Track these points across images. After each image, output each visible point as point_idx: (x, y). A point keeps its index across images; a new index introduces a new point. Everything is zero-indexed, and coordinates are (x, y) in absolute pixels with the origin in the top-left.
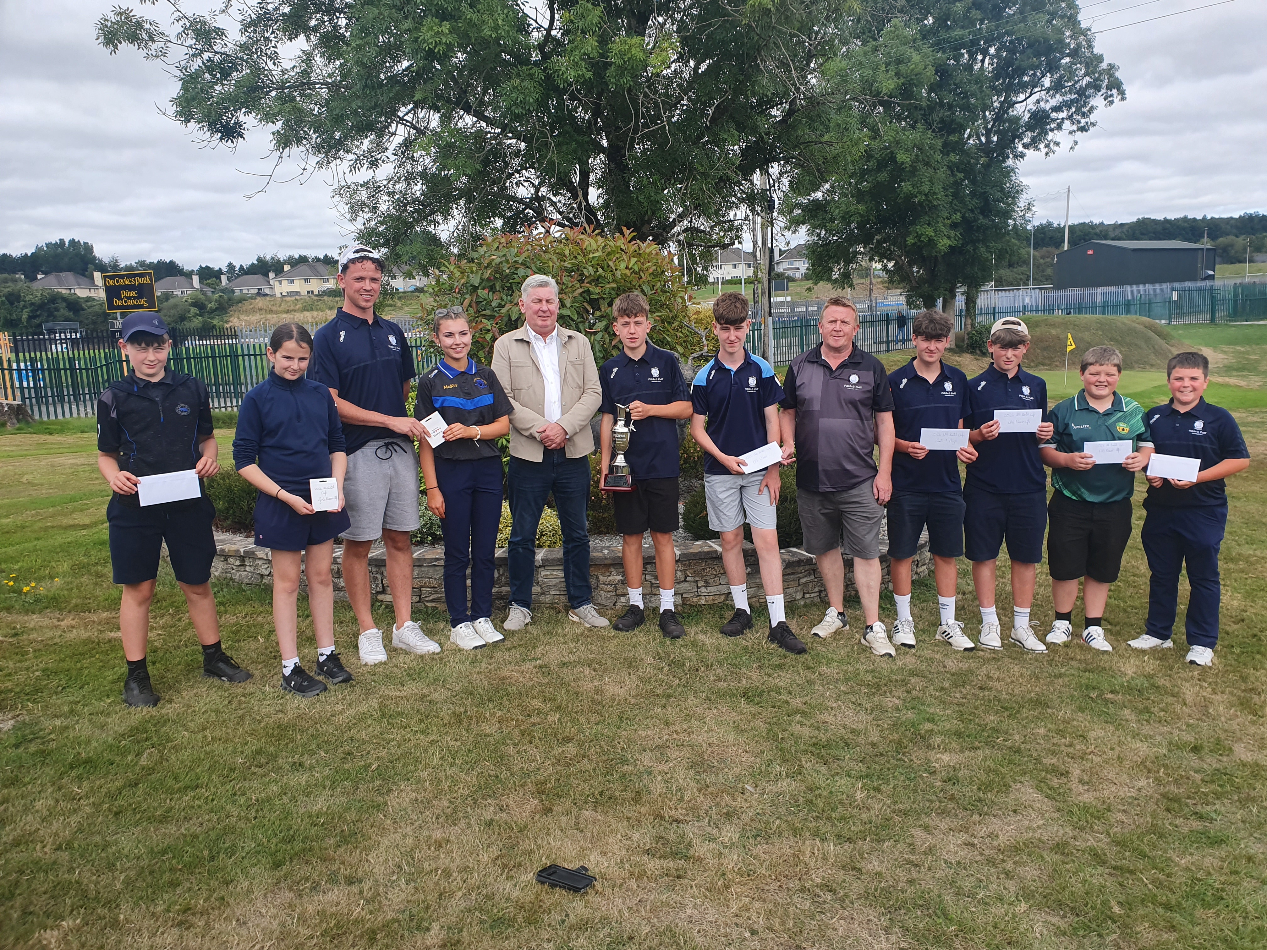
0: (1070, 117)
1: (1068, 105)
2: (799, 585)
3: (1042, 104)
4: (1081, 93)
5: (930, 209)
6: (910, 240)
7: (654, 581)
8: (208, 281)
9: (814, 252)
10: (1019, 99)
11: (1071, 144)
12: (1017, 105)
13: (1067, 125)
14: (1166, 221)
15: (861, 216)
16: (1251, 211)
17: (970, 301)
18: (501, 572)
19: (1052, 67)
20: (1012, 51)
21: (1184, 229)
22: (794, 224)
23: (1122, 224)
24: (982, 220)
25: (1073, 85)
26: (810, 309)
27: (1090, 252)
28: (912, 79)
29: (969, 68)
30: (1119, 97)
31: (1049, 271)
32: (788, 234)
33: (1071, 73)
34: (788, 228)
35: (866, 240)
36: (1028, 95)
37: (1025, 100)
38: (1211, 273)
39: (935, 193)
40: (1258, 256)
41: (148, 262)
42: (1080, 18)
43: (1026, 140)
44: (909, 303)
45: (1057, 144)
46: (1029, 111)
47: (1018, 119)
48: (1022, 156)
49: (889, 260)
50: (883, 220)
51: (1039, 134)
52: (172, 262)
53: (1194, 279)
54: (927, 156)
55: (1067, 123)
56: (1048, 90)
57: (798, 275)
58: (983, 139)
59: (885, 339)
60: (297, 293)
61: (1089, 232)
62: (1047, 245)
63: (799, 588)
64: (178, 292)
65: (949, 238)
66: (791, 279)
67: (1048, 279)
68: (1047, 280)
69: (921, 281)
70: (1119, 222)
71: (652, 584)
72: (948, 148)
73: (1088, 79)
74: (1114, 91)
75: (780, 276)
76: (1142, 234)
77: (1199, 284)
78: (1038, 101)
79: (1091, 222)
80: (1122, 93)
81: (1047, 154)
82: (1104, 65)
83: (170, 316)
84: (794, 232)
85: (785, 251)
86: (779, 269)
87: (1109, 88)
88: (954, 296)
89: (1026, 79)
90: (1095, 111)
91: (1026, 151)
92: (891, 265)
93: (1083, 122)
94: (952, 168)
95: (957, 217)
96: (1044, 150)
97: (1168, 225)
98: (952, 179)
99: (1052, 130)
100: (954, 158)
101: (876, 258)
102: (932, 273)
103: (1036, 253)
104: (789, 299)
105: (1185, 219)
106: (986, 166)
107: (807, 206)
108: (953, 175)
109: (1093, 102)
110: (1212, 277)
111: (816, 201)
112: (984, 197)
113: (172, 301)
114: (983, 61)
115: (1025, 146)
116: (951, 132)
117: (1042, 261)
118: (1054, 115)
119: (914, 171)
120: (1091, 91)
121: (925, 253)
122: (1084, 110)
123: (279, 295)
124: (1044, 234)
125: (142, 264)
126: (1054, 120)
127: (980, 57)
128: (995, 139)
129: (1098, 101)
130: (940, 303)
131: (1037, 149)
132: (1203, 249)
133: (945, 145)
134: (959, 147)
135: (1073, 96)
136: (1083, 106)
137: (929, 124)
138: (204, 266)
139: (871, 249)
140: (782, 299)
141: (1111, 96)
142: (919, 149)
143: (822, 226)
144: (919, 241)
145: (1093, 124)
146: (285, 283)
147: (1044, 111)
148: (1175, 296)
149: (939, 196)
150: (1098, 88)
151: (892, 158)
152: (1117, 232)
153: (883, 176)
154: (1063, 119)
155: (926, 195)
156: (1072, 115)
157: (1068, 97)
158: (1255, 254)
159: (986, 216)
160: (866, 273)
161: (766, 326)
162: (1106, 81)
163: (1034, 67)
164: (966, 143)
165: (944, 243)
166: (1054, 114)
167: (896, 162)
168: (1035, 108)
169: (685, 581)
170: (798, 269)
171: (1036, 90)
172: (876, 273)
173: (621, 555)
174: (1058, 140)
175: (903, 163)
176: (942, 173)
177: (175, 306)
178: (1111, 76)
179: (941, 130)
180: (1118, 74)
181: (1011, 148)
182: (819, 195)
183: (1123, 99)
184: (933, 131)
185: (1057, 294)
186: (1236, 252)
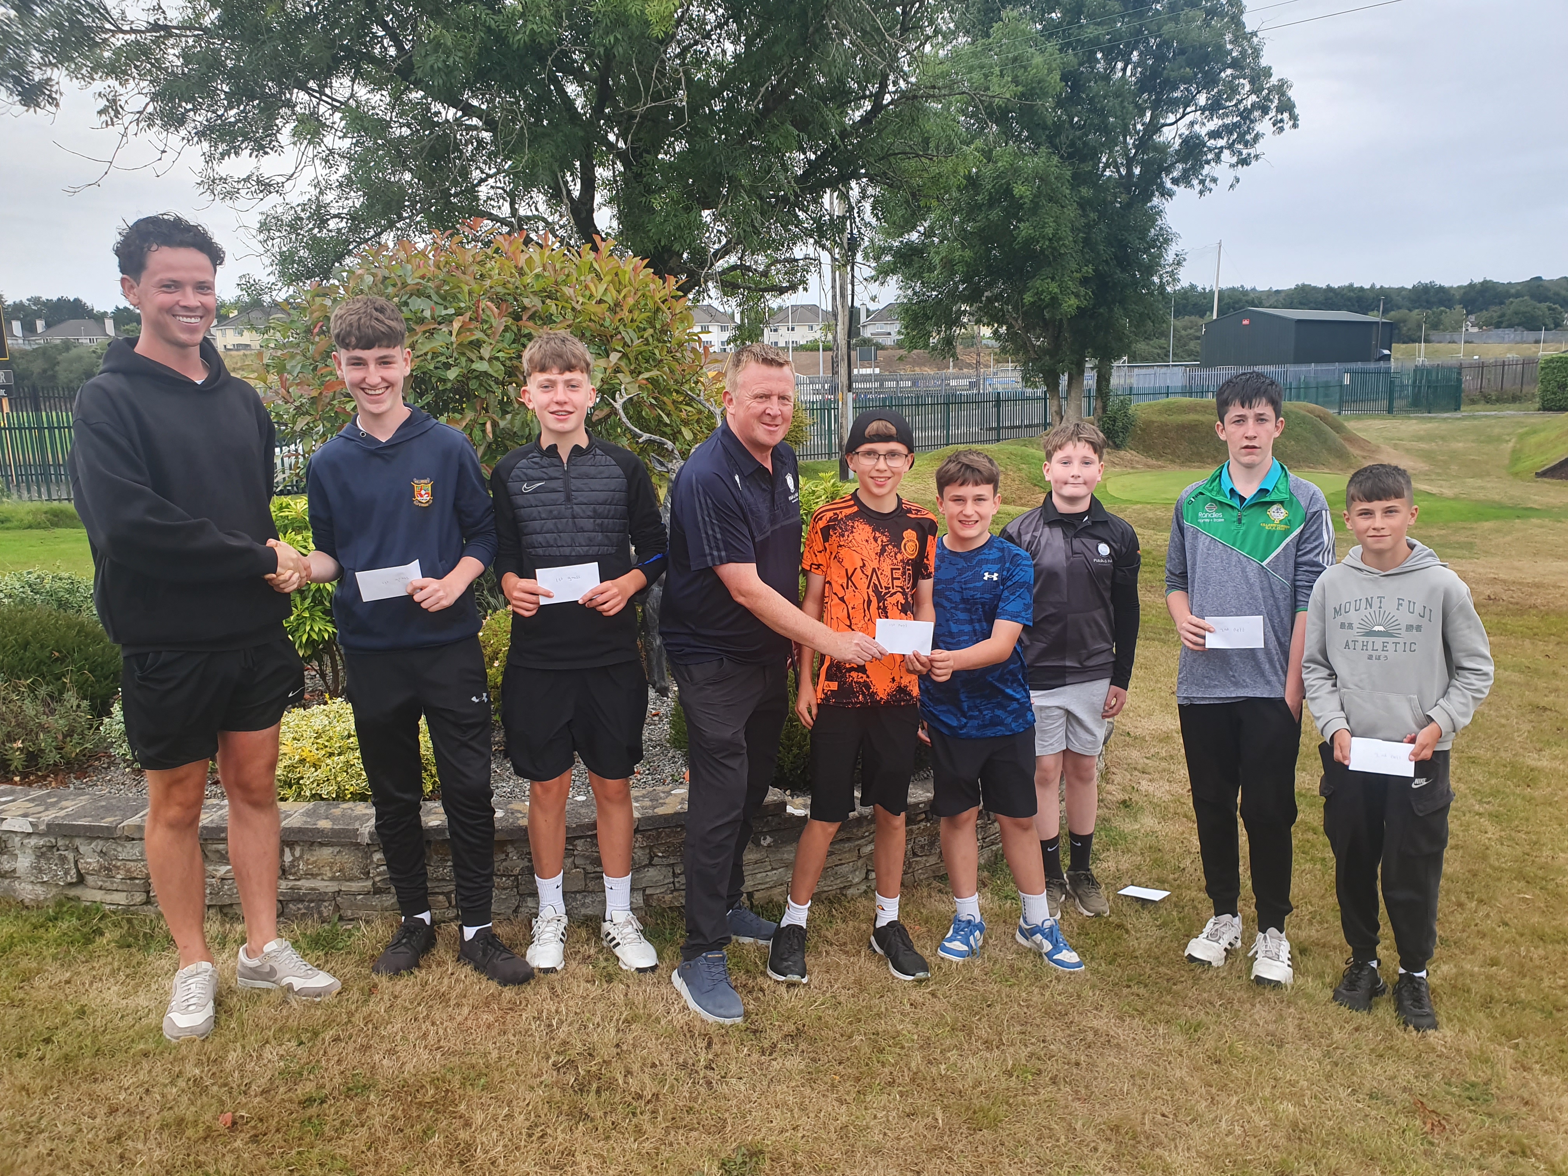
0: (1230, 147)
1: (1228, 130)
2: (860, 857)
3: (1197, 128)
4: (1246, 115)
5: (1054, 257)
6: (1028, 298)
7: (590, 868)
8: (127, 327)
9: (907, 310)
10: (1169, 121)
11: (1231, 180)
12: (1165, 129)
13: (1226, 155)
14: (1329, 289)
15: (968, 264)
16: (1426, 280)
17: (1103, 379)
18: (297, 854)
19: (1210, 82)
20: (1160, 57)
21: (1349, 299)
22: (883, 273)
23: (1277, 292)
24: (1119, 275)
25: (1236, 105)
26: (902, 384)
27: (1246, 322)
28: (1033, 88)
29: (1106, 78)
30: (1291, 123)
31: (1192, 345)
32: (874, 287)
33: (1234, 90)
34: (874, 279)
35: (972, 297)
36: (1178, 116)
37: (1176, 122)
38: (1386, 352)
39: (1060, 239)
40: (1434, 335)
41: (44, 299)
42: (1245, 18)
43: (1175, 174)
44: (1026, 379)
45: (1214, 180)
46: (1180, 135)
47: (1167, 145)
48: (1170, 194)
49: (1000, 325)
50: (995, 272)
51: (1193, 167)
52: (77, 300)
53: (1366, 359)
54: (1052, 189)
55: (1226, 152)
56: (1203, 110)
57: (889, 342)
58: (1123, 172)
59: (994, 425)
60: (247, 346)
61: (1240, 300)
62: (1191, 314)
63: (860, 863)
64: (85, 340)
65: (1077, 296)
66: (879, 347)
67: (1192, 355)
68: (1189, 356)
69: (1042, 351)
70: (1274, 289)
71: (586, 873)
72: (1078, 180)
73: (1253, 98)
74: (1286, 116)
75: (866, 342)
76: (1301, 303)
77: (1372, 366)
78: (1192, 124)
79: (1242, 286)
80: (1294, 118)
81: (1201, 192)
82: (1274, 80)
83: (71, 372)
84: (882, 284)
85: (874, 312)
86: (867, 333)
87: (1280, 110)
88: (1081, 372)
89: (1177, 94)
90: (1261, 140)
91: (1175, 188)
92: (1003, 330)
93: (1245, 152)
94: (1083, 205)
95: (1089, 270)
96: (1198, 188)
97: (1331, 294)
98: (1083, 221)
99: (1208, 162)
100: (1086, 192)
101: (985, 320)
102: (1056, 339)
103: (1177, 323)
104: (877, 371)
105: (1351, 288)
106: (1127, 206)
107: (899, 249)
108: (1085, 216)
109: (1259, 127)
110: (1387, 358)
111: (910, 245)
112: (1122, 245)
113: (74, 352)
114: (1124, 70)
115: (1175, 181)
116: (1083, 160)
117: (1183, 333)
118: (1211, 143)
119: (1035, 208)
120: (1257, 114)
121: (1047, 315)
122: (1248, 137)
123: (223, 349)
124: (1186, 299)
125: (36, 301)
126: (1210, 150)
127: (1120, 65)
128: (1137, 171)
129: (1264, 126)
130: (1064, 380)
131: (1189, 184)
132: (1377, 323)
133: (1075, 176)
134: (1092, 178)
135: (1236, 119)
136: (1245, 133)
137: (1055, 148)
138: (121, 307)
139: (979, 308)
140: (869, 371)
141: (1282, 121)
142: (1041, 179)
143: (918, 275)
144: (1040, 299)
145: (1257, 157)
146: (230, 333)
147: (1198, 137)
148: (1347, 380)
149: (1066, 242)
150: (1265, 110)
151: (1008, 192)
152: (1272, 300)
153: (995, 214)
154: (1222, 148)
155: (1050, 240)
156: (1233, 143)
157: (1228, 121)
158: (1431, 332)
159: (1124, 270)
160: (972, 340)
161: (845, 403)
162: (1276, 101)
163: (1188, 81)
164: (1102, 175)
165: (1070, 304)
166: (1212, 141)
167: (1013, 196)
168: (1187, 133)
169: (651, 864)
170: (889, 334)
171: (1189, 110)
172: (984, 342)
173: (524, 822)
174: (1216, 175)
175: (1021, 197)
176: (1072, 212)
177: (80, 358)
178: (1283, 94)
179: (1071, 156)
180: (1291, 93)
181: (1156, 184)
182: (914, 236)
183: (1295, 126)
184: (1062, 157)
185: (1205, 373)
186: (1409, 329)
